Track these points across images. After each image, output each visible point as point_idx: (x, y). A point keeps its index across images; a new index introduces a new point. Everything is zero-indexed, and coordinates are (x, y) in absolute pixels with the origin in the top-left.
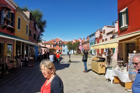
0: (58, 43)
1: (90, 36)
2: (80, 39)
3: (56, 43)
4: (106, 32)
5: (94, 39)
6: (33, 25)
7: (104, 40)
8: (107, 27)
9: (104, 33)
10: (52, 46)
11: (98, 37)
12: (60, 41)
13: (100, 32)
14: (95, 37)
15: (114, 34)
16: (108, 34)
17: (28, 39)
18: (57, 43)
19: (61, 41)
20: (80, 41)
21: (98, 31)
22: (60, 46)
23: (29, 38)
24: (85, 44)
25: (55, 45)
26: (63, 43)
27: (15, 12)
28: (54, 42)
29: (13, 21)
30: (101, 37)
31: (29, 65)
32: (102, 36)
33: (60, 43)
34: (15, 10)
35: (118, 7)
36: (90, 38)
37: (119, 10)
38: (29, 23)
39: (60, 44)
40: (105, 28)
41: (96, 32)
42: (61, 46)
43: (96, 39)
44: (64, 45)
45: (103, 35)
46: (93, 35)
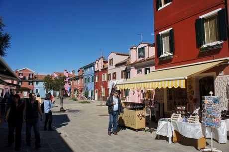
0: (27, 78)
1: (86, 68)
2: (65, 72)
3: (22, 77)
4: (115, 62)
5: (93, 72)
7: (110, 74)
8: (117, 54)
9: (110, 64)
10: (15, 82)
11: (100, 70)
12: (30, 74)
13: (103, 62)
14: (94, 69)
15: (127, 67)
16: (118, 65)
18: (24, 78)
19: (32, 74)
20: (67, 75)
21: (100, 61)
22: (29, 83)
24: (74, 80)
25: (21, 82)
26: (35, 78)
28: (19, 75)
30: (105, 70)
32: (107, 68)
33: (31, 77)
35: (155, 25)
36: (84, 70)
37: (157, 31)
39: (30, 79)
40: (112, 56)
41: (97, 62)
42: (32, 82)
43: (95, 72)
44: (37, 82)
45: (109, 67)
46: (91, 66)
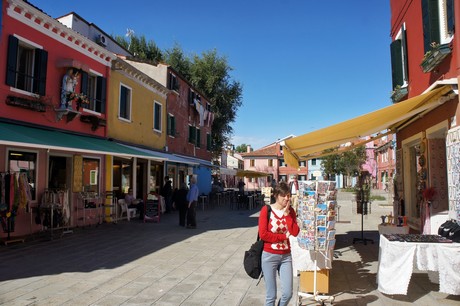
6: (184, 103)
10: (275, 162)
17: (161, 142)
23: (168, 140)
24: (381, 153)
27: (107, 74)
28: (281, 149)
29: (103, 98)
31: (146, 217)
34: (107, 67)
37: (393, 33)
38: (165, 96)
42: (302, 164)
44: (314, 160)
